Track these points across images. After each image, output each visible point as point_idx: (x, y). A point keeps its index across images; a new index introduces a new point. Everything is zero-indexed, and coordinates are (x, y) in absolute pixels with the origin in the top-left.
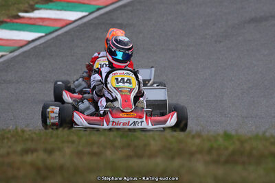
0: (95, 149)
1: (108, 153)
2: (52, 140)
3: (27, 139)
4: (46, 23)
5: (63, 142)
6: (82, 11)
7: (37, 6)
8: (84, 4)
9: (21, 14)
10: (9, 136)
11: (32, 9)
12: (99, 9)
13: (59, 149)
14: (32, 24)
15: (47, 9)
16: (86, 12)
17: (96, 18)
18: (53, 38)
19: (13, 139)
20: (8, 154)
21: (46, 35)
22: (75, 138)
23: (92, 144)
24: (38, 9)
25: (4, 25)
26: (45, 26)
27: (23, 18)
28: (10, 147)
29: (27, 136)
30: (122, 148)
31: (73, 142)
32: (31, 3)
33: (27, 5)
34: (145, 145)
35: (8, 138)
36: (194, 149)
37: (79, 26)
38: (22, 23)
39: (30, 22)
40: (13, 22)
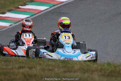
0: (50, 68)
1: (56, 69)
2: (32, 63)
3: (21, 62)
5: (36, 64)
6: (47, 6)
7: (27, 3)
8: (48, 3)
9: (20, 7)
10: (13, 60)
11: (25, 4)
12: (54, 6)
13: (35, 67)
14: (25, 11)
15: (31, 5)
16: (48, 6)
17: (53, 10)
18: (34, 18)
19: (15, 62)
20: (12, 68)
21: (31, 16)
22: (42, 62)
23: (49, 65)
24: (27, 5)
25: (12, 11)
26: (30, 12)
28: (13, 65)
29: (21, 61)
30: (62, 67)
31: (41, 64)
32: (25, 2)
33: (23, 3)
34: (72, 67)
35: (12, 61)
36: (94, 69)
37: (45, 13)
38: (20, 11)
40: (16, 10)
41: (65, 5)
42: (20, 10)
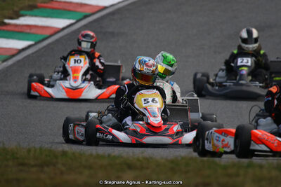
4: (33, 30)
6: (69, 18)
7: (22, 12)
8: (69, 11)
9: (7, 21)
12: (86, 17)
14: (20, 32)
15: (32, 16)
16: (73, 19)
18: (44, 47)
21: (36, 44)
24: (23, 16)
27: (9, 24)
32: (16, 9)
33: (11, 12)
37: (69, 34)
38: (8, 31)
39: (17, 29)
41: (112, 13)
42: (9, 28)
